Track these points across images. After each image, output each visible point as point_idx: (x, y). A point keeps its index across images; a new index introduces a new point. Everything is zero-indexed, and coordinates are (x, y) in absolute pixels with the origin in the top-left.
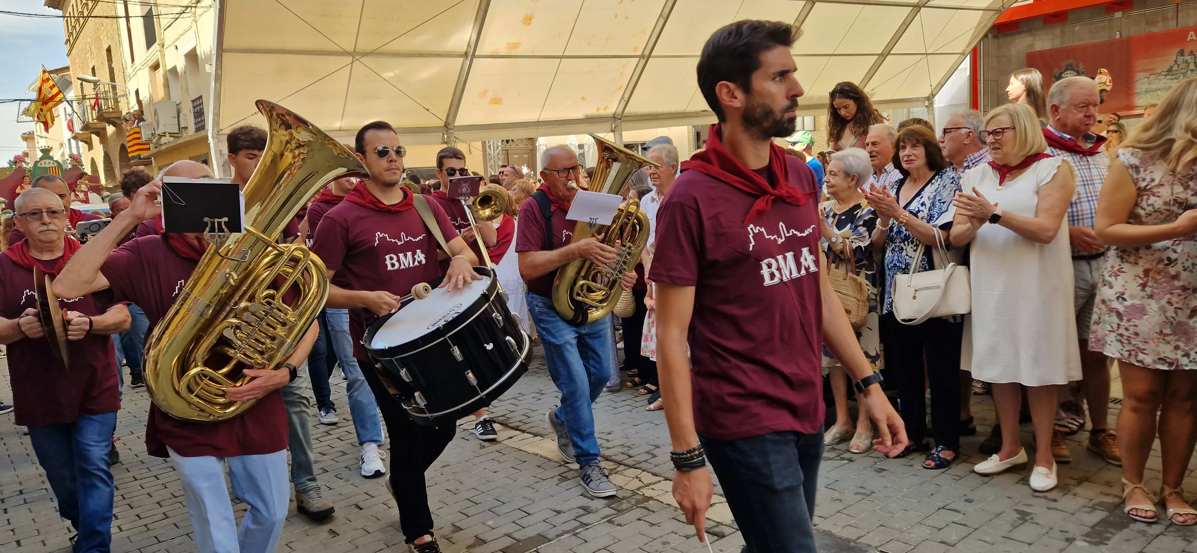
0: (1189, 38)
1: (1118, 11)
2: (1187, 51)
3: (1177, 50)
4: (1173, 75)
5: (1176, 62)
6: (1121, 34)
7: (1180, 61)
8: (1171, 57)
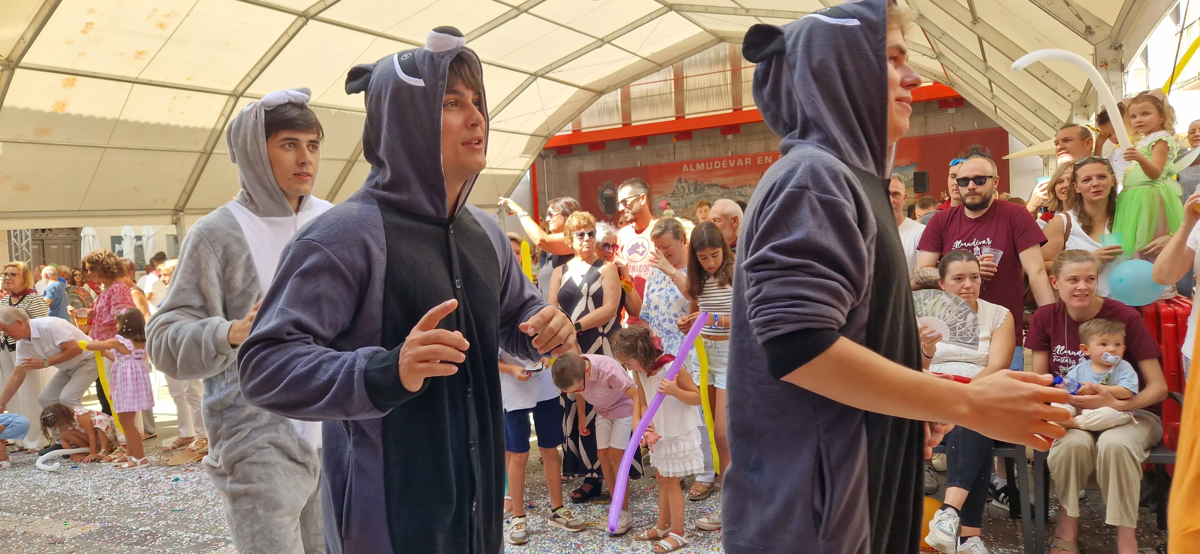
0: (684, 170)
1: (638, 144)
2: (683, 180)
3: (677, 178)
4: (675, 197)
5: (677, 187)
6: (641, 163)
7: (679, 187)
8: (673, 184)
